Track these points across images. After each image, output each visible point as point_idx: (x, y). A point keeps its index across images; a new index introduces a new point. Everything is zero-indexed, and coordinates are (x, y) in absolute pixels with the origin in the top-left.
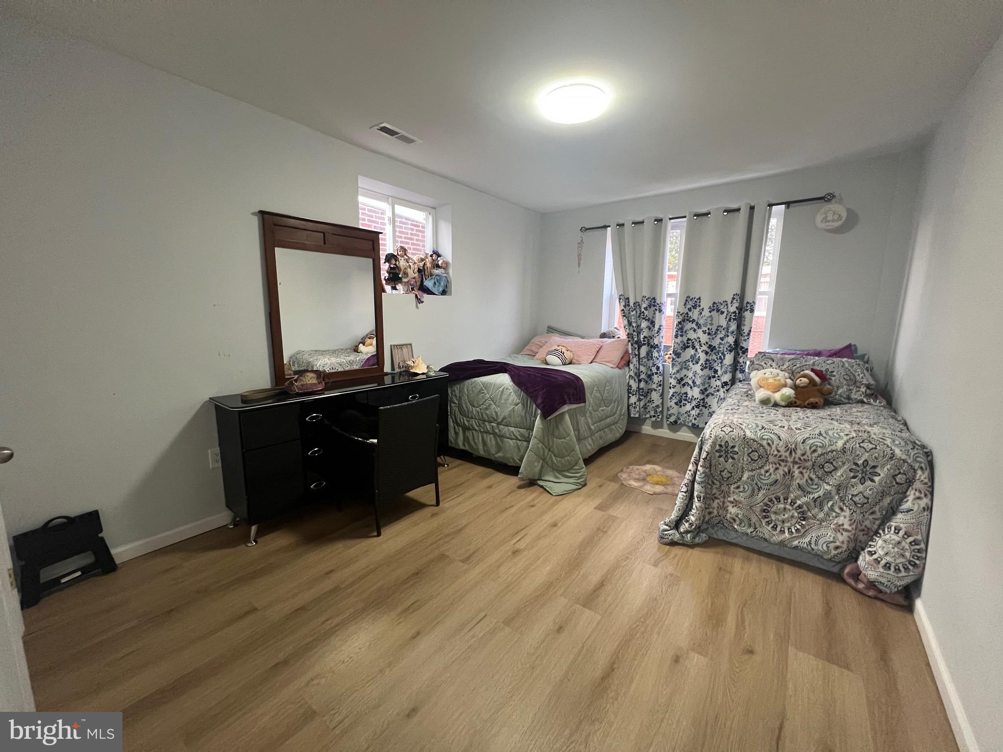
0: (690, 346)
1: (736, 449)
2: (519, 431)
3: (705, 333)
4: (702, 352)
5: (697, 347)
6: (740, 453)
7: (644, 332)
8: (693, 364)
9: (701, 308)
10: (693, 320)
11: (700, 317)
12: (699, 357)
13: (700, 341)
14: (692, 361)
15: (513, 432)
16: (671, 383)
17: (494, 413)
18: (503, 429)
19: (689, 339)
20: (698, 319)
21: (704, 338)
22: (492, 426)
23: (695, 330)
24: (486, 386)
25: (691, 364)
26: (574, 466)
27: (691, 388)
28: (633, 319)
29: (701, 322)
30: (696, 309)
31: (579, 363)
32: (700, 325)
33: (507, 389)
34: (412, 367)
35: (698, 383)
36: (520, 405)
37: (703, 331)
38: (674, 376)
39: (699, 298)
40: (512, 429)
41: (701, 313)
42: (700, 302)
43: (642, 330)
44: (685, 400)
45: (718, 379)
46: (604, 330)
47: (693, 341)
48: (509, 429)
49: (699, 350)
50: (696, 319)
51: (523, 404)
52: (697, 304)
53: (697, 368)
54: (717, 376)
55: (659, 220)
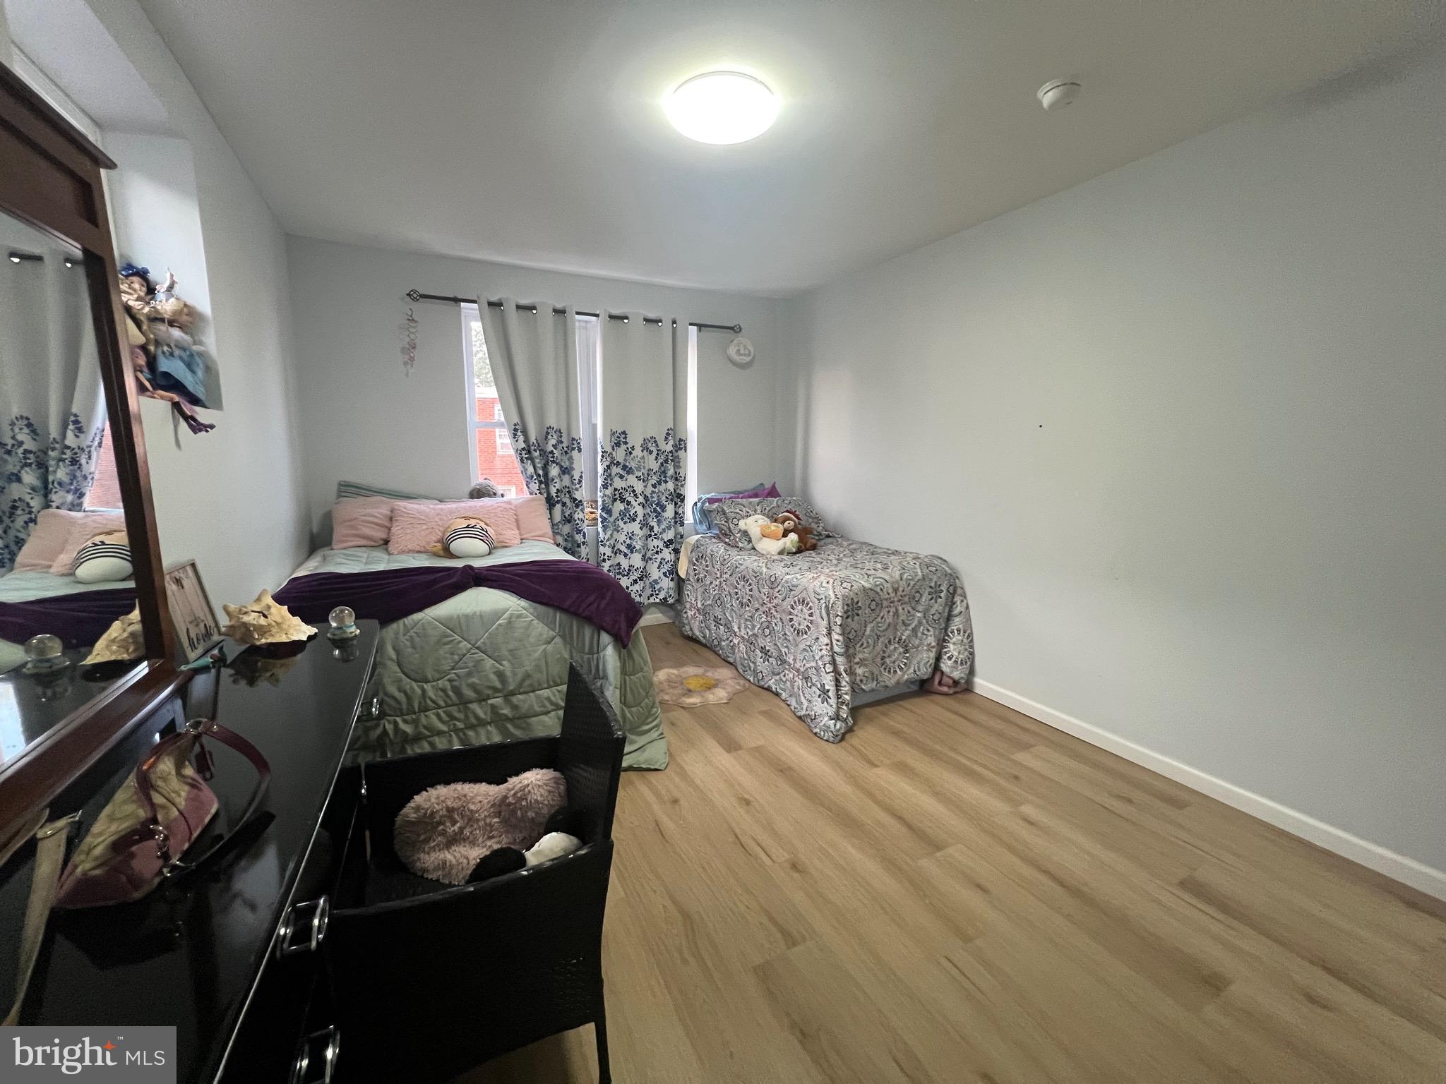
0: (617, 499)
1: (860, 604)
2: (559, 691)
3: (640, 480)
4: (639, 505)
5: (631, 499)
6: (863, 607)
7: (555, 483)
8: (625, 523)
9: (629, 446)
10: (618, 462)
11: (629, 458)
12: (636, 512)
13: (634, 491)
14: (622, 519)
15: (548, 699)
16: (604, 554)
18: (524, 701)
19: (616, 490)
20: (625, 460)
21: (639, 487)
23: (621, 477)
25: (621, 523)
27: (626, 555)
28: (539, 463)
29: (632, 465)
30: (619, 447)
32: (631, 468)
33: (519, 616)
35: (638, 547)
36: (558, 640)
37: (637, 477)
38: (608, 543)
39: (624, 433)
40: (545, 693)
41: (631, 453)
42: (625, 438)
43: (553, 480)
44: (619, 573)
45: (655, 538)
47: (621, 490)
48: (538, 697)
49: (633, 503)
50: (621, 460)
52: (620, 441)
53: (635, 527)
54: (653, 534)
55: (560, 312)
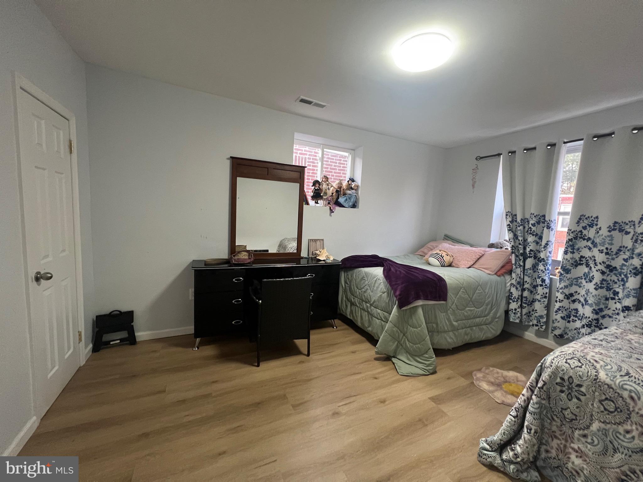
0: (583, 264)
1: (583, 389)
2: (383, 314)
3: (602, 253)
4: (597, 271)
5: (592, 265)
6: (588, 396)
7: (530, 246)
8: (587, 282)
9: (598, 227)
10: (589, 238)
11: (596, 236)
12: (593, 276)
13: (595, 260)
14: (585, 279)
15: (379, 314)
16: (557, 297)
17: (369, 296)
18: (373, 309)
19: (582, 257)
20: (594, 237)
21: (600, 258)
22: (367, 306)
23: (590, 249)
24: (367, 274)
25: (584, 281)
26: (424, 354)
27: (583, 305)
28: (520, 233)
29: (597, 241)
30: (592, 227)
31: (458, 266)
32: (596, 243)
33: (379, 279)
34: (319, 255)
35: (590, 302)
36: (386, 293)
37: (599, 250)
38: (561, 291)
39: (597, 217)
40: (379, 311)
41: (598, 232)
42: (597, 221)
43: (529, 244)
44: (576, 316)
45: (618, 302)
46: (493, 240)
47: (588, 258)
48: (377, 311)
49: (593, 268)
50: (592, 237)
51: (388, 293)
52: (593, 223)
53: (591, 286)
54: (617, 298)
55: (553, 145)
